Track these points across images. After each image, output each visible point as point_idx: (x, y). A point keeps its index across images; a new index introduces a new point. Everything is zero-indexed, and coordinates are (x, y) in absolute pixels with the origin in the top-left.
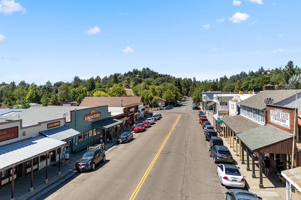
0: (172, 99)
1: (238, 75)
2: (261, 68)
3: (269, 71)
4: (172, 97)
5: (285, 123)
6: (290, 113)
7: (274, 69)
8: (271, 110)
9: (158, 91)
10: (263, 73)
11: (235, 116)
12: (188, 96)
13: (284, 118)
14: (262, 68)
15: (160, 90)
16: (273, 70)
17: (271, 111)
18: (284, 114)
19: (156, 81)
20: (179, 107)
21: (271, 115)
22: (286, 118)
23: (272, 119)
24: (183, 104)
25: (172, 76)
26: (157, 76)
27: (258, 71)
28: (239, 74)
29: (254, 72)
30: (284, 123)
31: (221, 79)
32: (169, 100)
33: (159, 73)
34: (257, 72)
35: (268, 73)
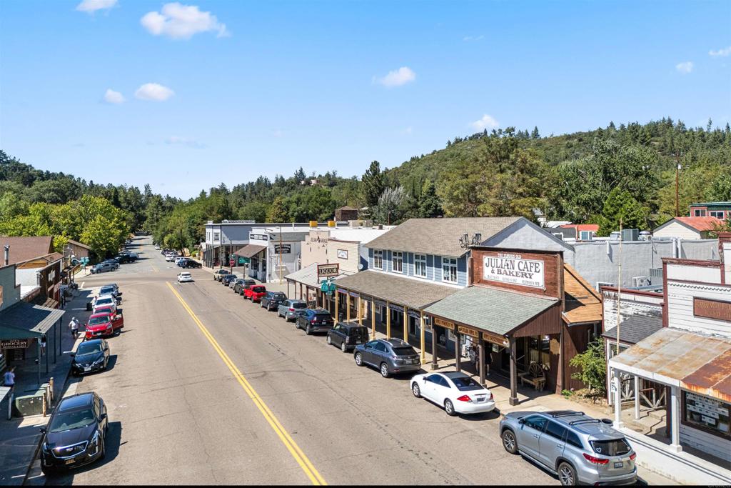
0: (111, 244)
1: (251, 184)
2: (298, 172)
3: (314, 178)
4: (112, 235)
5: (530, 278)
6: (545, 259)
7: (323, 175)
8: (484, 256)
9: (64, 220)
10: (303, 182)
11: (356, 275)
12: (136, 235)
13: (526, 270)
14: (301, 170)
15: (69, 217)
16: (320, 176)
17: (486, 259)
18: (528, 262)
19: (37, 190)
20: (129, 263)
21: (485, 266)
22: (533, 269)
23: (487, 273)
24: (140, 256)
25: (80, 179)
26: (32, 176)
27: (293, 176)
28: (255, 181)
29: (286, 178)
30: (529, 280)
31: (214, 191)
32: (101, 245)
33: (37, 168)
34: (291, 179)
35: (313, 182)
